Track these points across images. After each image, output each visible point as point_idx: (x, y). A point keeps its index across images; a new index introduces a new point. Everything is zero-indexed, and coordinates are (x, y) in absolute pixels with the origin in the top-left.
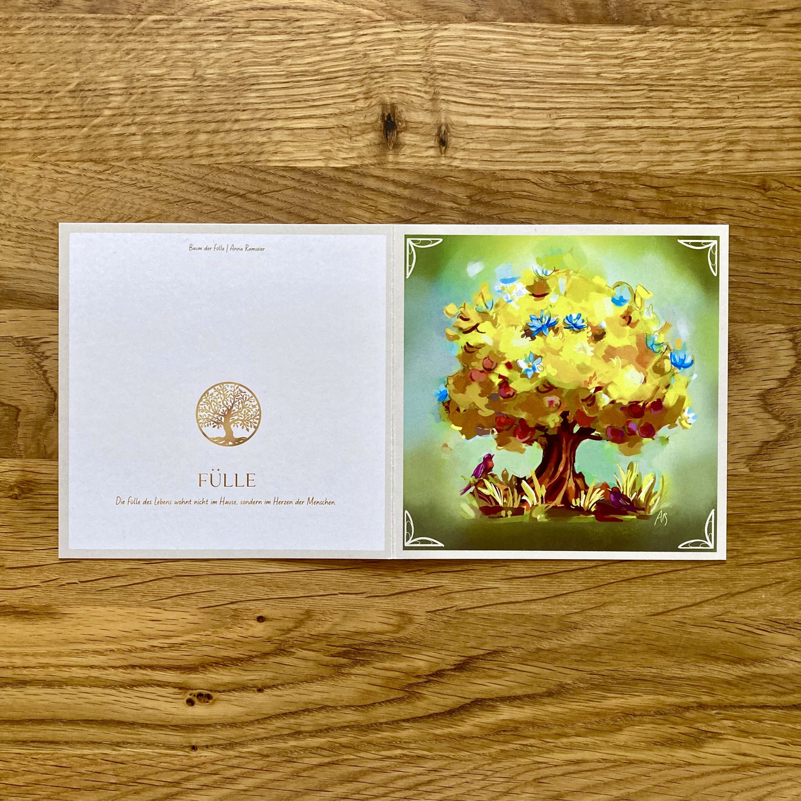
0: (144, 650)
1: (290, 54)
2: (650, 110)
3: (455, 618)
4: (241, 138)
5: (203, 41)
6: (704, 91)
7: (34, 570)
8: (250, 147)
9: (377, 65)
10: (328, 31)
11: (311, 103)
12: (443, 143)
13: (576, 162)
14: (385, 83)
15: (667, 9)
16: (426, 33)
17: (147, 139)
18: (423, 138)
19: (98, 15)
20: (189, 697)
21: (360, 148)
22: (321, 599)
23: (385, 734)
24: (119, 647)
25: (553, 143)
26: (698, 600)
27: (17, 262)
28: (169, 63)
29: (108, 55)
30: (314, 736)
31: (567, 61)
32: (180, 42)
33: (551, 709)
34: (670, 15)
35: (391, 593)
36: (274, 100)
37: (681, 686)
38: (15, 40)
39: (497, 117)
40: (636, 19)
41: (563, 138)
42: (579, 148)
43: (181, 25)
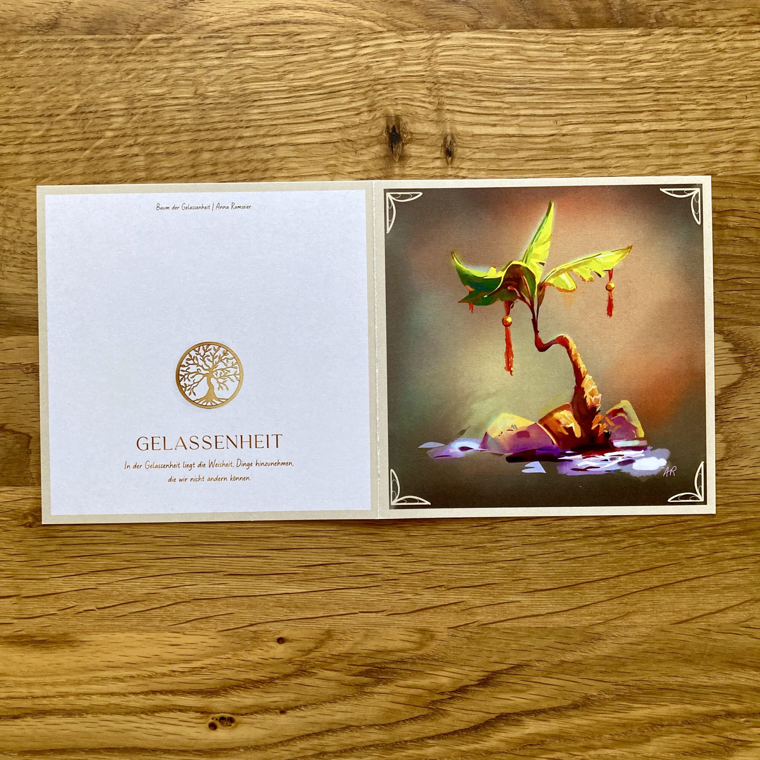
0: (164, 675)
1: (292, 68)
2: (658, 113)
3: (477, 633)
4: (245, 155)
5: (203, 59)
6: (712, 92)
7: (51, 598)
8: (255, 164)
9: (380, 77)
10: (330, 44)
11: (315, 118)
12: (449, 153)
13: (584, 168)
14: (388, 95)
15: (672, 10)
16: (429, 43)
17: (150, 160)
18: (429, 149)
19: (97, 36)
20: (211, 721)
21: (365, 162)
22: (342, 619)
23: (410, 752)
24: (139, 672)
25: (560, 150)
26: (722, 607)
27: (23, 288)
28: (170, 81)
29: (108, 76)
30: (339, 756)
31: (571, 66)
32: (180, 61)
33: (577, 721)
34: (674, 17)
35: (412, 610)
36: (278, 116)
37: (707, 694)
38: (13, 64)
39: (503, 125)
40: (641, 21)
41: (571, 144)
42: (587, 154)
43: (181, 43)
